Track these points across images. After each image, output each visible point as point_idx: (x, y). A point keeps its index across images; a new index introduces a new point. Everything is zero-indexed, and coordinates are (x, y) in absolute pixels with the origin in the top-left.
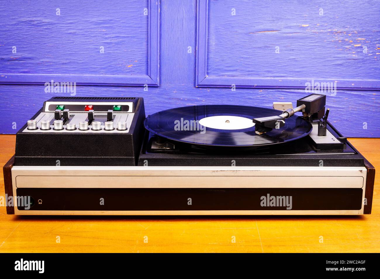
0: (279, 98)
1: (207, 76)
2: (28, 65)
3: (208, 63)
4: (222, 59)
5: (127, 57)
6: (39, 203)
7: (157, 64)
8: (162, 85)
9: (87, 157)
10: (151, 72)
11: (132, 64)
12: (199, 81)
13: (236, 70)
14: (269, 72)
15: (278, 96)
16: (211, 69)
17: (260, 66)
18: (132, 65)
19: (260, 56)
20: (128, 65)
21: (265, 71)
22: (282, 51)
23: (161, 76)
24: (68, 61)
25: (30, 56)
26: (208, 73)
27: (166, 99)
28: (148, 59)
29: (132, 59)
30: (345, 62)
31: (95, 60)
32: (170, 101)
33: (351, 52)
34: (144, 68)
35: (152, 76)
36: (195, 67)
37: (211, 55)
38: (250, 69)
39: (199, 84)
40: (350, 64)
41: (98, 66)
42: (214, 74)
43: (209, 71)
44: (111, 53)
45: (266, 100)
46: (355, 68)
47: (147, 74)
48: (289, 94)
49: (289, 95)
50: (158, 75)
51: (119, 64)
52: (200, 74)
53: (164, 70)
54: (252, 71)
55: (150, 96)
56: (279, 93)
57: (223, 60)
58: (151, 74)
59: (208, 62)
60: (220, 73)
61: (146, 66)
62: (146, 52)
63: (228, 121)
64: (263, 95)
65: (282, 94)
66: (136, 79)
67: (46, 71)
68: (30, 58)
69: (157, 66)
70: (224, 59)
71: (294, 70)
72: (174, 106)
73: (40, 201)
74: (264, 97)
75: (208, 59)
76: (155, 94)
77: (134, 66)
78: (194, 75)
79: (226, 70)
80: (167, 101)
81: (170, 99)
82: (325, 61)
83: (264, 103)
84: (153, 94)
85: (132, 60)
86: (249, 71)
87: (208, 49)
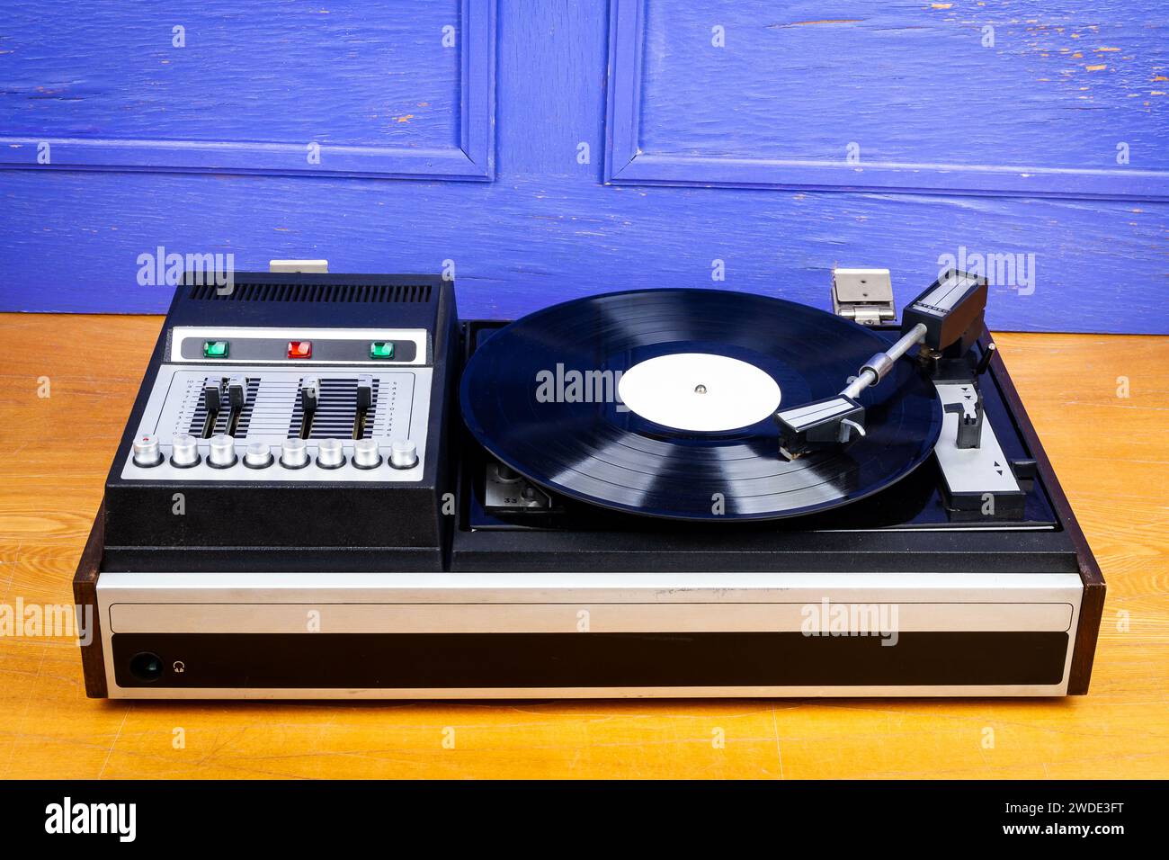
0: (854, 219)
1: (639, 152)
2: (91, 112)
3: (642, 114)
4: (687, 102)
5: (396, 92)
6: (177, 670)
7: (488, 117)
8: (503, 175)
9: (306, 548)
10: (468, 140)
11: (409, 113)
12: (615, 170)
13: (726, 136)
14: (825, 141)
15: (850, 212)
16: (650, 131)
17: (801, 124)
18: (412, 116)
19: (800, 96)
20: (398, 116)
21: (815, 140)
22: (867, 80)
23: (499, 148)
24: (212, 102)
25: (97, 84)
26: (641, 144)
27: (513, 216)
28: (459, 99)
29: (409, 97)
30: (1055, 116)
31: (296, 99)
32: (526, 223)
33: (1075, 88)
34: (447, 126)
35: (472, 152)
36: (604, 125)
37: (652, 91)
38: (769, 134)
39: (616, 177)
40: (1070, 123)
41: (309, 116)
42: (659, 146)
43: (646, 138)
44: (346, 79)
45: (814, 224)
46: (1082, 133)
47: (458, 144)
48: (883, 207)
49: (883, 210)
50: (492, 149)
51: (371, 112)
52: (617, 149)
53: (508, 133)
54: (774, 139)
55: (467, 208)
56: (854, 203)
57: (687, 106)
58: (470, 147)
59: (641, 109)
60: (680, 142)
61: (453, 120)
62: (453, 78)
63: (703, 389)
64: (806, 207)
65: (861, 207)
66: (422, 160)
67: (149, 129)
68: (97, 92)
69: (488, 122)
70: (693, 102)
71: (899, 137)
72: (539, 236)
73: (179, 666)
74: (808, 214)
75: (643, 101)
76: (482, 201)
77: (418, 121)
78: (600, 148)
79: (697, 135)
80: (515, 223)
81: (524, 217)
82: (996, 113)
83: (806, 232)
84: (477, 202)
85: (410, 102)
86: (766, 139)
87: (643, 73)
